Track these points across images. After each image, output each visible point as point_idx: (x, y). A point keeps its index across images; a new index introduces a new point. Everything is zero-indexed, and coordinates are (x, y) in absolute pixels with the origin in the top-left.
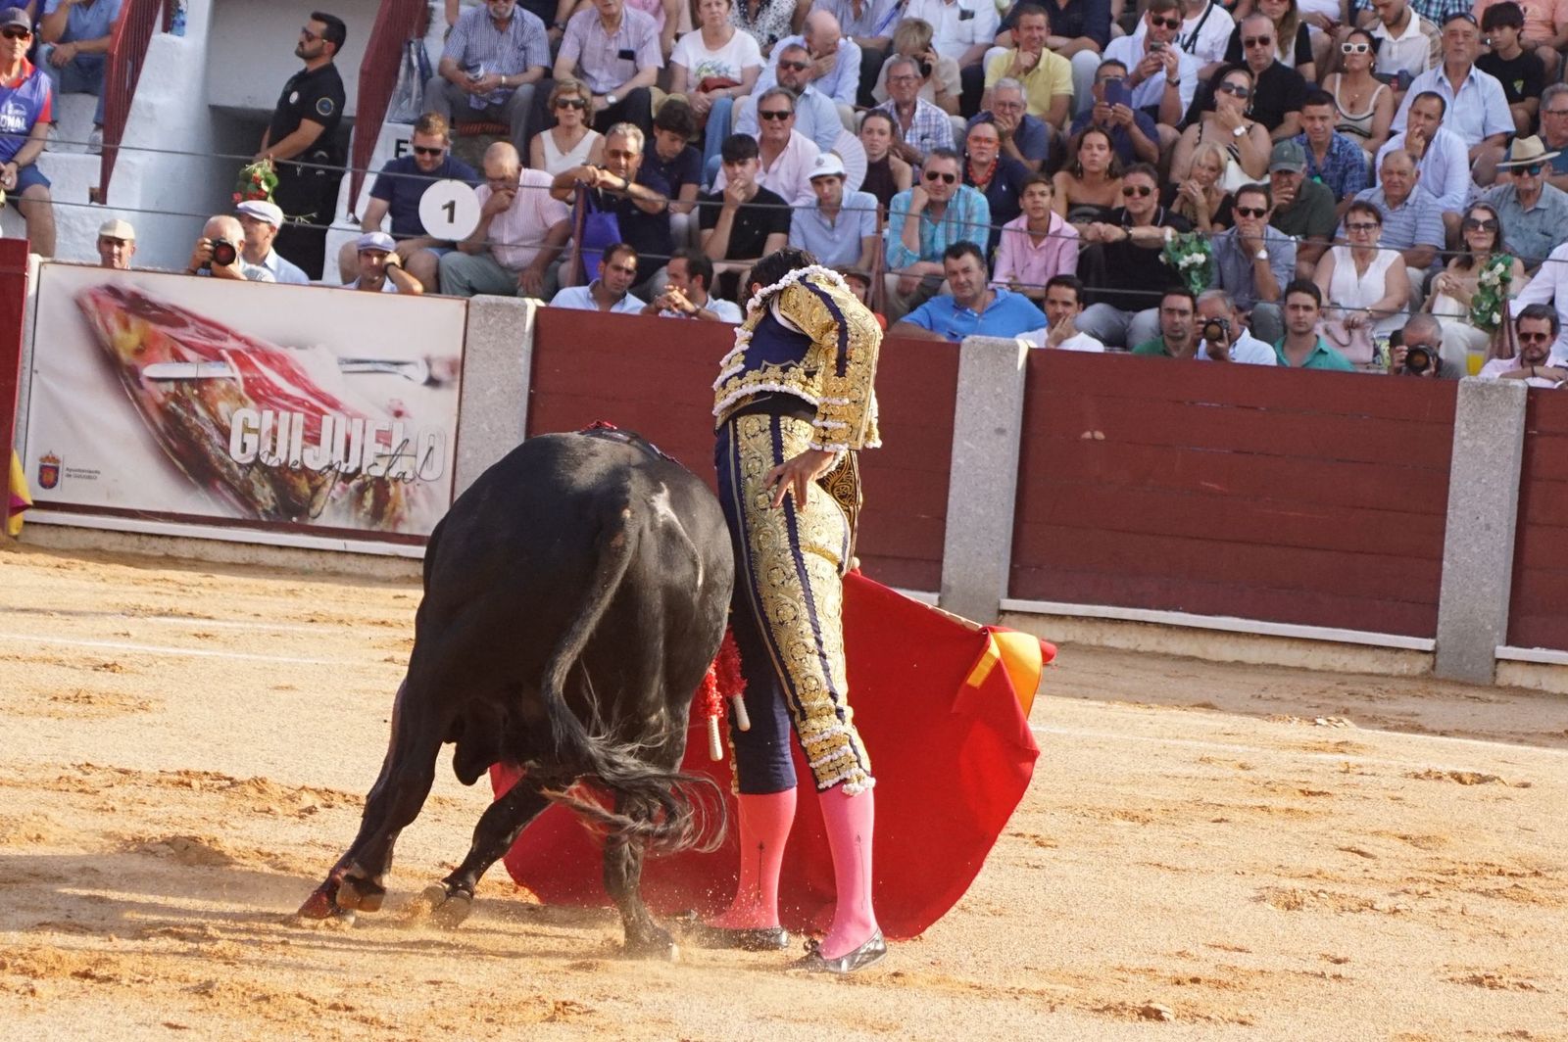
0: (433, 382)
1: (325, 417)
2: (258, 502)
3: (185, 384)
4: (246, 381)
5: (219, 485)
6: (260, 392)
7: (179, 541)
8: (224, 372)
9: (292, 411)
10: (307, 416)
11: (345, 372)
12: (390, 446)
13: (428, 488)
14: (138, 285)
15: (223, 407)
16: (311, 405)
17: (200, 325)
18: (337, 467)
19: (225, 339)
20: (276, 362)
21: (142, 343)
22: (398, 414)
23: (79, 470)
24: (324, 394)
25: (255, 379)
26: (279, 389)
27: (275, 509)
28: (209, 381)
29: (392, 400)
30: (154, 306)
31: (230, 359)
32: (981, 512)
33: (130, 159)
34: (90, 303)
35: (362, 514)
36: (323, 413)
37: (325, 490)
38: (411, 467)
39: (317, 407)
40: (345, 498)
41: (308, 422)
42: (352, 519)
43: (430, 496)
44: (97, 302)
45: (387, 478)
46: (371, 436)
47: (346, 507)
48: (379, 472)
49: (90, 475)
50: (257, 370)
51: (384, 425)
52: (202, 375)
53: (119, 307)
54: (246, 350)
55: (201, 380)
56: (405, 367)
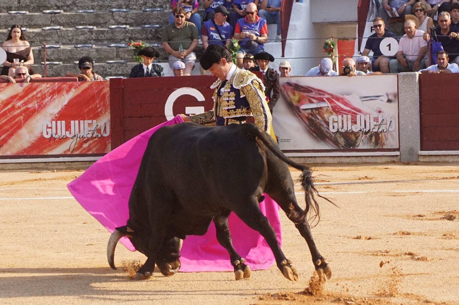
0: (389, 101)
1: (357, 115)
2: (340, 143)
3: (314, 110)
4: (332, 107)
5: (327, 139)
6: (337, 110)
7: (317, 158)
8: (325, 105)
9: (347, 114)
10: (352, 115)
11: (362, 101)
12: (378, 122)
13: (391, 134)
14: (296, 81)
15: (326, 116)
16: (353, 112)
17: (316, 91)
18: (363, 130)
19: (325, 95)
20: (340, 100)
21: (299, 99)
22: (380, 112)
23: (284, 140)
24: (356, 108)
25: (335, 106)
26: (342, 108)
27: (345, 145)
28: (321, 108)
29: (377, 108)
30: (302, 87)
31: (326, 101)
33: (290, 42)
35: (372, 144)
36: (357, 114)
37: (360, 138)
38: (386, 128)
39: (354, 113)
40: (366, 139)
41: (352, 118)
42: (369, 145)
43: (392, 136)
44: (284, 88)
45: (378, 132)
46: (372, 120)
47: (367, 142)
48: (376, 130)
49: (288, 141)
50: (335, 103)
51: (376, 116)
52: (318, 106)
53: (291, 89)
54: (331, 97)
55: (318, 108)
56: (380, 97)
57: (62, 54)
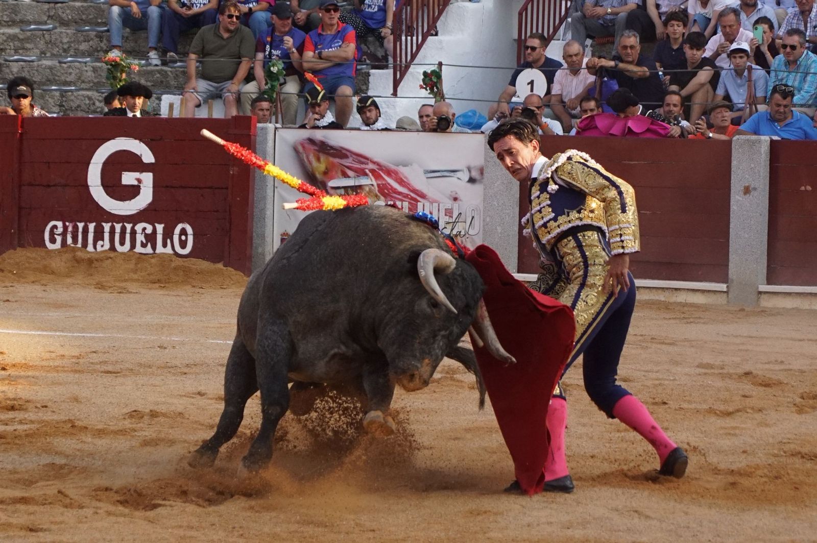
0: (472, 180)
1: (419, 203)
3: (349, 189)
4: (378, 185)
6: (386, 191)
8: (367, 181)
9: (402, 201)
10: (409, 203)
11: (428, 178)
12: (452, 217)
13: (472, 239)
14: (322, 137)
16: (411, 197)
17: (354, 156)
19: (367, 164)
20: (393, 174)
21: (327, 169)
22: (455, 199)
24: (417, 190)
25: (383, 184)
26: (395, 189)
28: (360, 187)
29: (452, 192)
30: (332, 148)
31: (370, 174)
32: (747, 236)
34: (300, 149)
36: (418, 201)
38: (463, 228)
39: (414, 198)
41: (410, 207)
43: (473, 243)
44: (304, 147)
45: (452, 235)
46: (442, 213)
48: (448, 231)
50: (384, 179)
51: (449, 206)
52: (357, 184)
53: (314, 150)
54: (378, 169)
55: (356, 187)
56: (458, 173)
57: (36, 74)
